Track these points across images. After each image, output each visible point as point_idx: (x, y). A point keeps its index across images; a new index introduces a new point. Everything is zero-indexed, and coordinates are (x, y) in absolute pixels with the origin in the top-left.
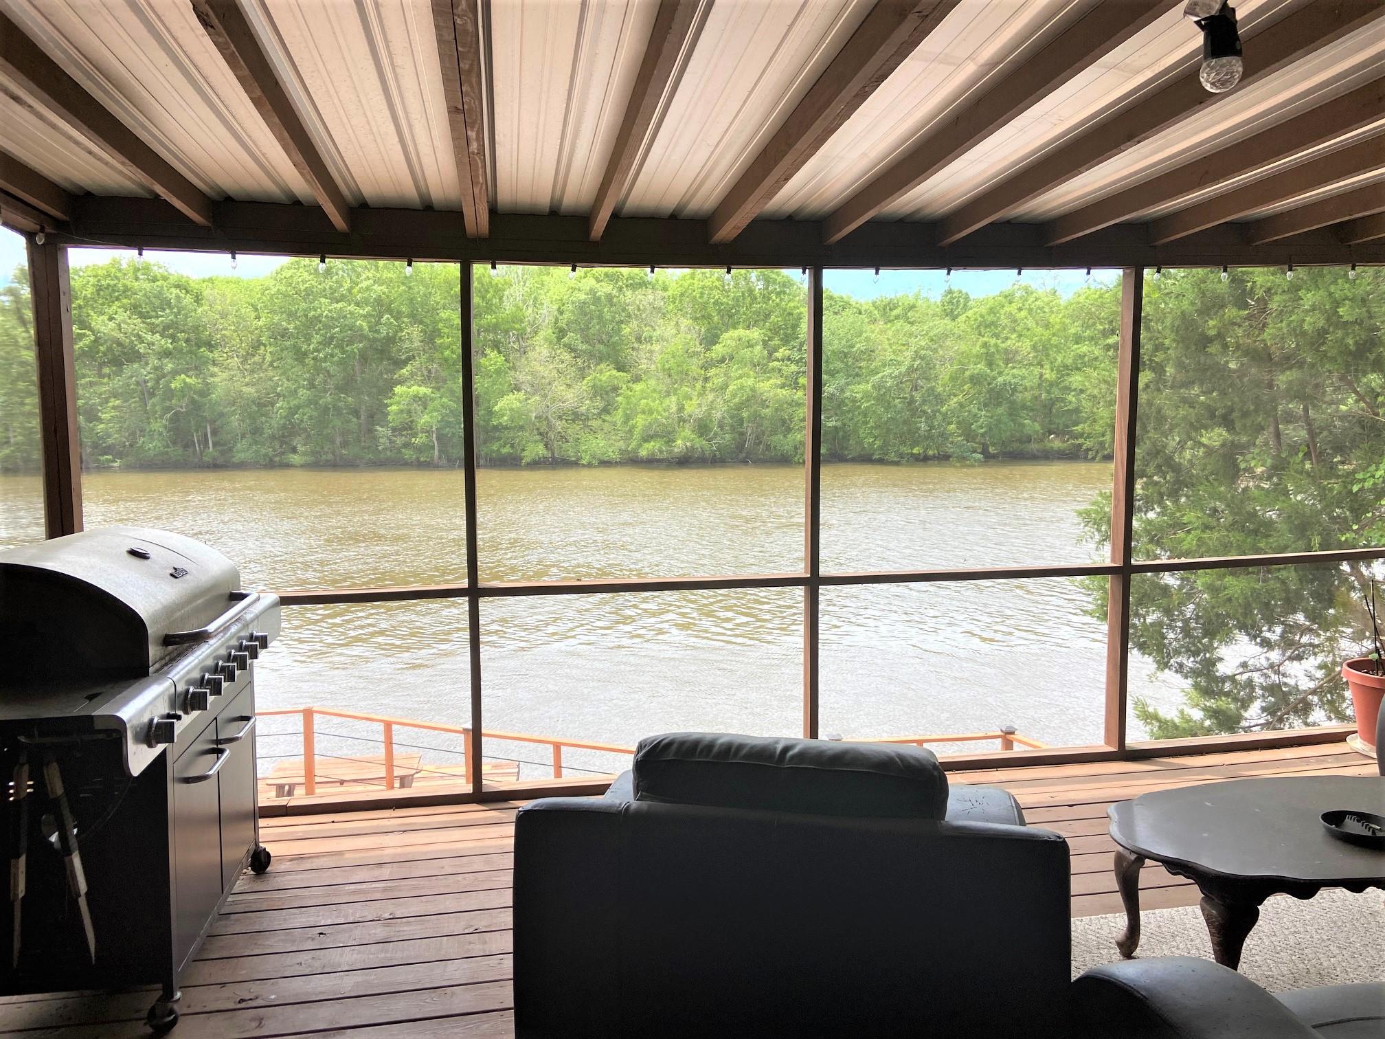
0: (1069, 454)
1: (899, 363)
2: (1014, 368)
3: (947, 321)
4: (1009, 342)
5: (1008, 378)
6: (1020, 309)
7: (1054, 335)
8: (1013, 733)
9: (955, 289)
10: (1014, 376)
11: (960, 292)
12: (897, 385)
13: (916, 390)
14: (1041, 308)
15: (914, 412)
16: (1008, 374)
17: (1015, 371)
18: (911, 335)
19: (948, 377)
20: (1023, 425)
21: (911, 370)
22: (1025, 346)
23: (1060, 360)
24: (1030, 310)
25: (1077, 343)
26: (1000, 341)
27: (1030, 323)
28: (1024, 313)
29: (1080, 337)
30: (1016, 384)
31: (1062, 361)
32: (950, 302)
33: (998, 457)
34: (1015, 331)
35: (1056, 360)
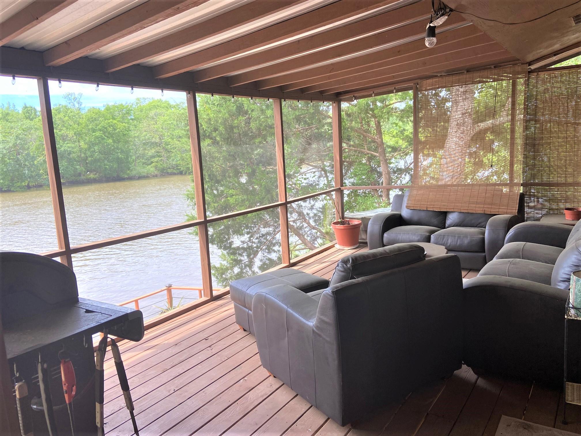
0: (98, 180)
1: (8, 142)
2: (68, 143)
3: (28, 121)
4: (63, 132)
5: (66, 148)
6: (65, 116)
7: (83, 128)
8: (171, 286)
9: (28, 105)
10: (69, 147)
11: (32, 107)
12: (9, 153)
13: (19, 154)
14: (74, 116)
15: (20, 165)
16: (66, 146)
17: (69, 145)
18: (12, 128)
19: (34, 148)
20: (77, 169)
21: (15, 145)
22: (71, 133)
23: (88, 139)
24: (69, 117)
25: (94, 132)
26: (58, 131)
27: (71, 123)
28: (67, 118)
29: (95, 130)
30: (70, 151)
31: (89, 140)
32: (28, 112)
33: (66, 184)
34: (64, 126)
35: (86, 139)
